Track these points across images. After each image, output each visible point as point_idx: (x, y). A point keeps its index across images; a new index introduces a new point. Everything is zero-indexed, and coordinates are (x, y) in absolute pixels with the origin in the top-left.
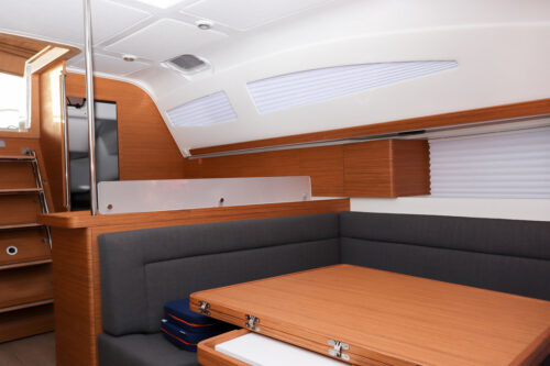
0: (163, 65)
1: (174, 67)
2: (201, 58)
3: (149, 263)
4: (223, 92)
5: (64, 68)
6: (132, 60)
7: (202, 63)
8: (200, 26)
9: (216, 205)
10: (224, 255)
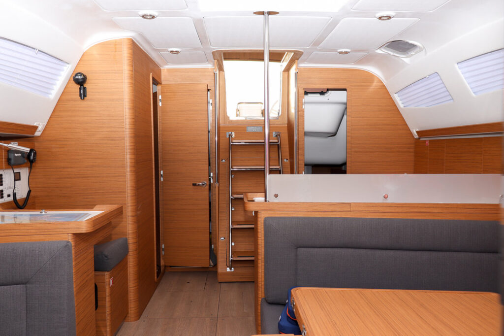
0: (379, 51)
1: (391, 52)
2: (411, 42)
3: (300, 247)
4: (437, 73)
5: (297, 66)
6: (346, 53)
7: (414, 46)
8: (380, 18)
9: (380, 200)
10: (378, 252)
